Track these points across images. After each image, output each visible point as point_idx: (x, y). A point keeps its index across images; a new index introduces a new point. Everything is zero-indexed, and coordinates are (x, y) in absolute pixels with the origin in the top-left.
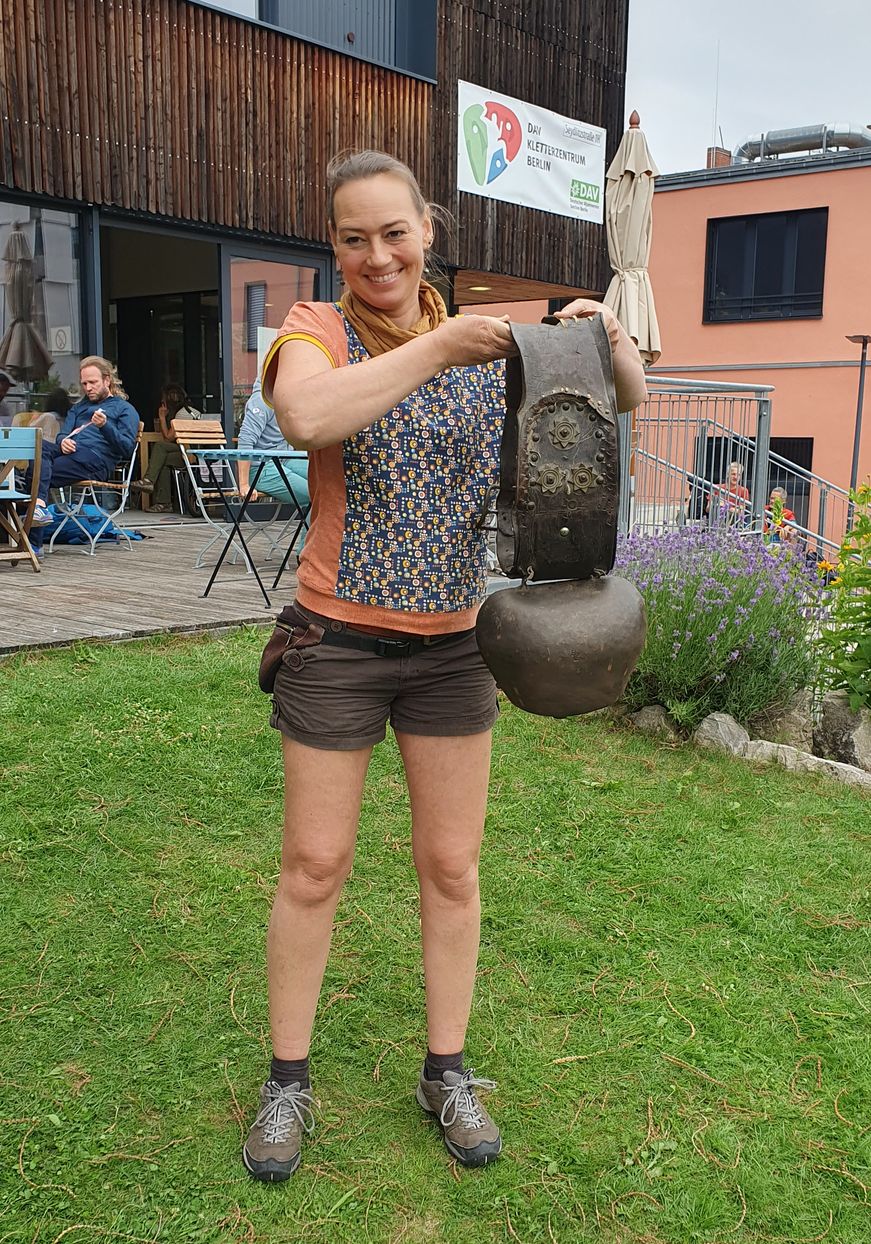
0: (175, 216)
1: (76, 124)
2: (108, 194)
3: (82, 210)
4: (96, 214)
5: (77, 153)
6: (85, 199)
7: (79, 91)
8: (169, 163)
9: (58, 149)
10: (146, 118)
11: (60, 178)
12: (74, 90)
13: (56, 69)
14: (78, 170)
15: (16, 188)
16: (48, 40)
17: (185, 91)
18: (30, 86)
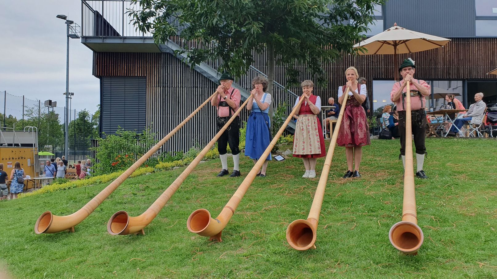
0: (485, 78)
1: (462, 65)
2: (469, 76)
3: (463, 80)
4: (466, 81)
5: (462, 70)
6: (464, 78)
7: (463, 59)
8: (483, 68)
9: (458, 70)
10: (478, 61)
11: (458, 75)
12: (462, 59)
13: (458, 56)
14: (462, 73)
15: (449, 78)
16: (457, 52)
17: (487, 54)
18: (453, 60)
